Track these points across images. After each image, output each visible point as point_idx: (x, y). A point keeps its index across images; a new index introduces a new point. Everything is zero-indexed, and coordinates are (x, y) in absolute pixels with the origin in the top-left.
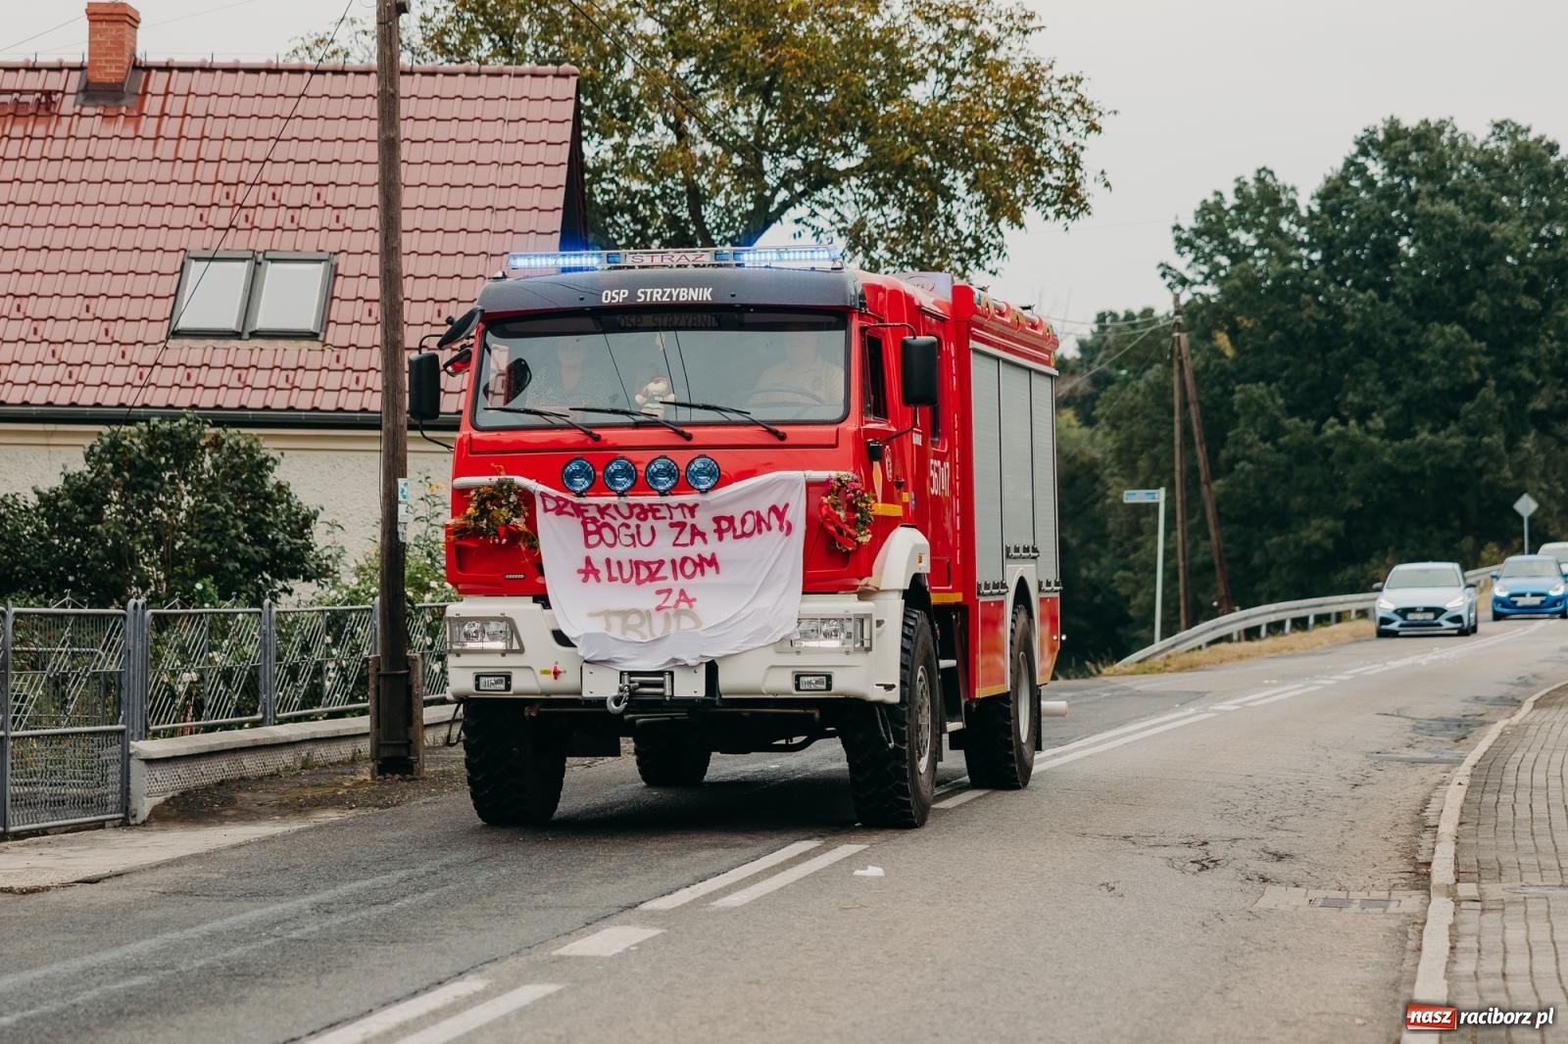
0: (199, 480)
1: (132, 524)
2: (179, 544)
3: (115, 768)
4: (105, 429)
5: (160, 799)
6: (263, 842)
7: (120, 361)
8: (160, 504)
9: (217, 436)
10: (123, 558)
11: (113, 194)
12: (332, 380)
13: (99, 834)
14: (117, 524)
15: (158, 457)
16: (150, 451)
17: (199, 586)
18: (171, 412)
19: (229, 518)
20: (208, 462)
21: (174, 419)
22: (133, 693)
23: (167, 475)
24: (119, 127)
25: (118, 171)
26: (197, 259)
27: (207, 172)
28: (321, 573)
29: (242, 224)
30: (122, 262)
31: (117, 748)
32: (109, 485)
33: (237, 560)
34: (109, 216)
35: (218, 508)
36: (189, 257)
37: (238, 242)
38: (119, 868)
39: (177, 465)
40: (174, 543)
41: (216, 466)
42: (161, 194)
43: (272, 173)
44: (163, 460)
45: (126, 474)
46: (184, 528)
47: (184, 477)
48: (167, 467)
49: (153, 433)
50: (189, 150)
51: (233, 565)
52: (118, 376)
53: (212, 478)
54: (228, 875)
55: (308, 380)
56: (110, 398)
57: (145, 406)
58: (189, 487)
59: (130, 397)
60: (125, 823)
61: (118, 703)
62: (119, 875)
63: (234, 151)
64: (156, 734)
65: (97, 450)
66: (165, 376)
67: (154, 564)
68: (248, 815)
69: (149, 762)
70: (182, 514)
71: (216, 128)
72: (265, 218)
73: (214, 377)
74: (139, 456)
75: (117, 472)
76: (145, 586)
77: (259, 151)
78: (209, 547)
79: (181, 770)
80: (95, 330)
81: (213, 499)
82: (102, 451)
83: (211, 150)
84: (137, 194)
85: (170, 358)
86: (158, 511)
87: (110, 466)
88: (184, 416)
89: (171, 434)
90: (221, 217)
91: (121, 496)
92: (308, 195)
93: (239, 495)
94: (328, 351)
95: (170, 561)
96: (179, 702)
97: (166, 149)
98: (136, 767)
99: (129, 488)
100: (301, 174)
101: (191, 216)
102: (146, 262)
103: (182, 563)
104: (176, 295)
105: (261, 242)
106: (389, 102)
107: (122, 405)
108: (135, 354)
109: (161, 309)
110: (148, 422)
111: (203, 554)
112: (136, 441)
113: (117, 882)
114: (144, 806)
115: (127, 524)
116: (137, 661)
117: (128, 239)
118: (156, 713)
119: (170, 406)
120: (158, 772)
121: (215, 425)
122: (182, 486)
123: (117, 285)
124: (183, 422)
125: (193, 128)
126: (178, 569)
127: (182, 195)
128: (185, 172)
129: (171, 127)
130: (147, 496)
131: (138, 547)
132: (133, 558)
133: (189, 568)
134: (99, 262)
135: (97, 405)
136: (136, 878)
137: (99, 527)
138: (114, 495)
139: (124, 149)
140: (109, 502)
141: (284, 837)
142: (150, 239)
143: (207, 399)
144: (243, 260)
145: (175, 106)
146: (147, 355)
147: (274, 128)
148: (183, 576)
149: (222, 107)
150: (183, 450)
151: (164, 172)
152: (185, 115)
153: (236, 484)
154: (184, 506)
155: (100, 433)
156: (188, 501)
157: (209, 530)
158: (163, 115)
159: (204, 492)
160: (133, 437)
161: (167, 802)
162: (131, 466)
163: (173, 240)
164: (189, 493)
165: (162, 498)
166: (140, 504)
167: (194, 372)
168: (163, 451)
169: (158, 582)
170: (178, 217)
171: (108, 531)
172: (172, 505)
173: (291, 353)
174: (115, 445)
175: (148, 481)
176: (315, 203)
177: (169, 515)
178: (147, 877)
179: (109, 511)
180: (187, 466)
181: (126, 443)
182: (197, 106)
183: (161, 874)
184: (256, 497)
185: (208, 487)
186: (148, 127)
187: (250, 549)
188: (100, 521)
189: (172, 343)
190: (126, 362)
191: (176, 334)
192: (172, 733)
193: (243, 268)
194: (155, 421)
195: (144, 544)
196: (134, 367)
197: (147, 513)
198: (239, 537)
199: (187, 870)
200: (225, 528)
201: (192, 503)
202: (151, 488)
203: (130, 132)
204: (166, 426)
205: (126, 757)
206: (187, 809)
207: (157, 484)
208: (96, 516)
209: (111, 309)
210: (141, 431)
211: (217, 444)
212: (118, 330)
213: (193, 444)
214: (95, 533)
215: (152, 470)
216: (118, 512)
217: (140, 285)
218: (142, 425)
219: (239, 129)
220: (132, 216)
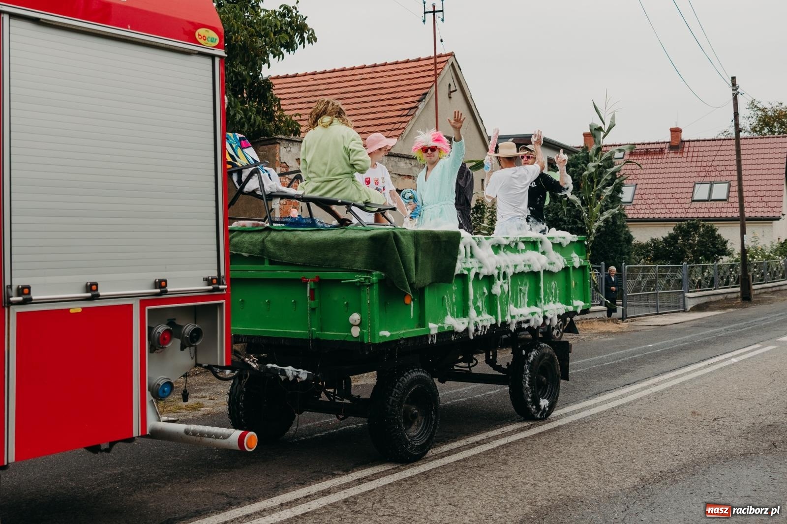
0: (700, 234)
1: (684, 244)
2: (696, 248)
3: (681, 299)
5: (692, 306)
6: (715, 316)
7: (680, 207)
8: (691, 240)
9: (703, 224)
10: (683, 252)
11: (678, 170)
12: (731, 210)
13: (679, 314)
14: (681, 244)
16: (688, 228)
17: (700, 258)
18: (692, 219)
19: (707, 243)
20: (701, 230)
21: (693, 220)
22: (685, 283)
23: (692, 233)
24: (678, 155)
25: (678, 165)
26: (698, 184)
27: (699, 164)
28: (729, 254)
29: (708, 175)
30: (680, 185)
31: (682, 295)
32: (679, 236)
33: (709, 252)
34: (677, 175)
35: (704, 240)
36: (696, 183)
37: (707, 179)
38: (682, 321)
39: (694, 231)
41: (703, 231)
42: (689, 169)
43: (715, 163)
45: (683, 233)
46: (697, 245)
47: (696, 233)
48: (692, 231)
49: (689, 224)
50: (695, 159)
51: (709, 253)
52: (680, 211)
53: (703, 233)
54: (706, 322)
55: (725, 210)
56: (679, 216)
57: (687, 217)
59: (683, 216)
60: (685, 311)
61: (682, 285)
62: (683, 322)
63: (705, 159)
64: (691, 292)
65: (676, 227)
66: (691, 211)
67: (690, 253)
68: (712, 310)
69: (689, 298)
70: (696, 242)
71: (701, 154)
72: (713, 174)
73: (702, 211)
74: (686, 229)
75: (680, 233)
76: (688, 257)
77: (711, 159)
78: (703, 249)
79: (697, 299)
80: (674, 201)
81: (703, 238)
83: (700, 159)
84: (683, 170)
85: (692, 207)
87: (679, 231)
88: (695, 220)
89: (693, 224)
90: (703, 174)
91: (682, 238)
92: (723, 168)
93: (709, 237)
94: (729, 203)
95: (694, 252)
96: (695, 285)
97: (689, 159)
98: (686, 298)
99: (683, 236)
100: (721, 163)
101: (696, 174)
102: (685, 185)
103: (696, 253)
104: (693, 192)
105: (712, 179)
106: (738, 145)
107: (681, 217)
108: (684, 206)
109: (690, 195)
111: (701, 251)
113: (681, 324)
114: (689, 308)
116: (686, 276)
117: (681, 180)
118: (691, 287)
119: (692, 217)
120: (692, 300)
121: (703, 221)
122: (696, 235)
123: (679, 190)
125: (695, 154)
126: (695, 254)
127: (694, 169)
128: (694, 164)
129: (690, 154)
130: (688, 238)
131: (686, 249)
132: (685, 252)
133: (698, 254)
134: (675, 185)
135: (675, 217)
136: (686, 323)
138: (680, 238)
139: (680, 160)
140: (679, 239)
141: (719, 315)
142: (687, 180)
143: (701, 216)
144: (708, 183)
145: (691, 149)
146: (687, 206)
147: (715, 153)
148: (697, 255)
149: (702, 149)
150: (696, 227)
151: (689, 165)
152: (693, 152)
153: (708, 235)
154: (696, 239)
155: (676, 224)
156: (697, 239)
157: (702, 245)
158: (688, 152)
159: (701, 237)
160: (684, 224)
161: (694, 307)
162: (684, 231)
163: (692, 180)
164: (697, 237)
165: (691, 238)
166: (686, 240)
167: (698, 209)
168: (691, 228)
169: (691, 257)
170: (693, 175)
171: (679, 246)
172: (694, 240)
173: (720, 204)
174: (680, 226)
175: (688, 234)
176: (725, 170)
177: (693, 242)
178: (688, 323)
179: (679, 241)
180: (697, 231)
181: (682, 226)
182: (696, 149)
183: (691, 322)
184: (713, 237)
185: (702, 235)
186: (685, 155)
187: (712, 249)
188: (678, 244)
189: (693, 203)
190: (682, 208)
191: (693, 201)
192: (694, 292)
193: (708, 186)
194: (689, 221)
195: (688, 249)
196: (684, 209)
197: (688, 242)
198: (710, 247)
199: (697, 321)
200: (706, 245)
203: (681, 156)
204: (691, 222)
205: (684, 297)
206: (698, 308)
207: (690, 235)
208: (676, 242)
209: (678, 196)
211: (703, 226)
212: (680, 201)
213: (698, 226)
214: (676, 246)
215: (689, 232)
216: (681, 241)
217: (685, 190)
218: (686, 222)
219: (706, 154)
220: (682, 175)
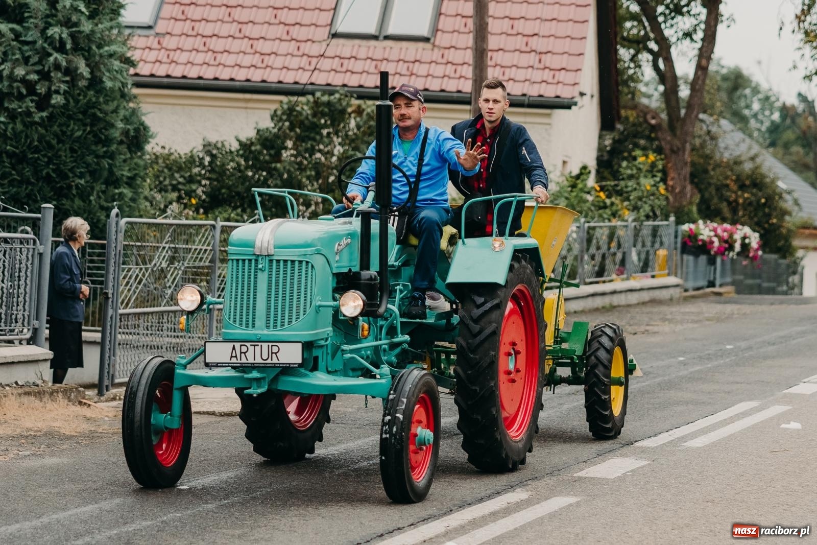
0: (347, 135)
1: (300, 163)
2: (332, 178)
4: (284, 99)
7: (296, 53)
8: (320, 151)
9: (359, 106)
12: (439, 70)
14: (291, 163)
15: (319, 120)
16: (314, 115)
18: (329, 89)
20: (353, 124)
21: (331, 93)
23: (325, 132)
32: (286, 137)
39: (332, 125)
40: (328, 178)
41: (358, 127)
44: (323, 121)
45: (298, 130)
46: (336, 168)
47: (337, 133)
48: (325, 126)
49: (316, 102)
52: (294, 63)
53: (355, 134)
55: (422, 69)
56: (289, 78)
57: (312, 84)
58: (340, 140)
59: (303, 78)
65: (279, 113)
66: (326, 64)
67: (314, 191)
70: (334, 159)
73: (359, 66)
74: (307, 118)
75: (292, 128)
80: (279, 31)
82: (283, 114)
85: (330, 52)
86: (318, 155)
87: (287, 124)
88: (337, 92)
89: (329, 104)
91: (294, 144)
94: (436, 50)
95: (325, 189)
99: (299, 139)
103: (333, 191)
104: (335, 9)
107: (296, 83)
108: (307, 48)
109: (325, 18)
110: (313, 94)
112: (305, 108)
115: (297, 164)
119: (328, 85)
121: (359, 98)
122: (335, 139)
124: (337, 96)
130: (312, 145)
131: (304, 180)
135: (280, 82)
137: (279, 165)
138: (289, 144)
140: (286, 148)
143: (353, 81)
146: (315, 50)
150: (337, 115)
154: (336, 152)
155: (281, 102)
156: (338, 150)
159: (350, 144)
160: (304, 105)
162: (301, 124)
164: (340, 144)
165: (321, 147)
166: (306, 150)
167: (346, 62)
168: (323, 115)
169: (317, 204)
171: (284, 168)
172: (328, 152)
173: (412, 50)
174: (291, 111)
175: (312, 135)
177: (326, 158)
179: (285, 154)
180: (339, 125)
181: (298, 109)
185: (353, 141)
188: (280, 161)
189: (333, 42)
190: (300, 53)
191: (335, 36)
194: (318, 94)
195: (308, 178)
196: (305, 57)
197: (311, 156)
201: (342, 150)
202: (314, 139)
204: (325, 98)
207: (318, 137)
208: (277, 158)
209: (291, 17)
210: (308, 101)
211: (359, 111)
212: (295, 32)
213: (343, 112)
214: (275, 169)
215: (316, 128)
216: (292, 155)
218: (310, 98)
